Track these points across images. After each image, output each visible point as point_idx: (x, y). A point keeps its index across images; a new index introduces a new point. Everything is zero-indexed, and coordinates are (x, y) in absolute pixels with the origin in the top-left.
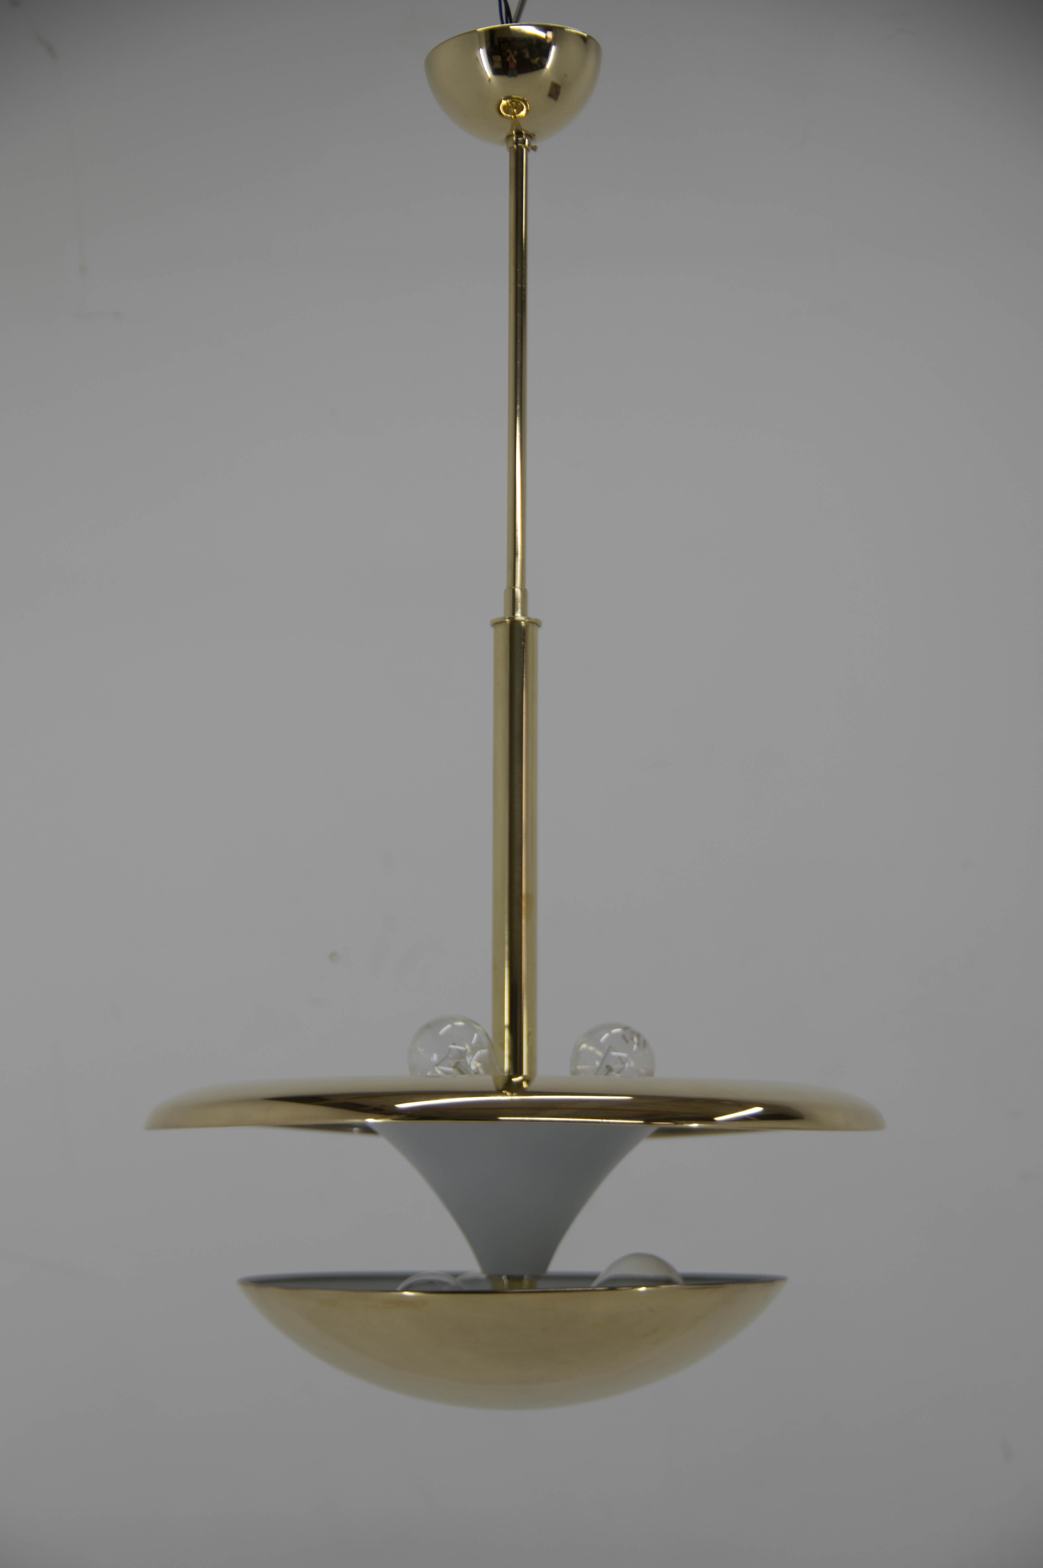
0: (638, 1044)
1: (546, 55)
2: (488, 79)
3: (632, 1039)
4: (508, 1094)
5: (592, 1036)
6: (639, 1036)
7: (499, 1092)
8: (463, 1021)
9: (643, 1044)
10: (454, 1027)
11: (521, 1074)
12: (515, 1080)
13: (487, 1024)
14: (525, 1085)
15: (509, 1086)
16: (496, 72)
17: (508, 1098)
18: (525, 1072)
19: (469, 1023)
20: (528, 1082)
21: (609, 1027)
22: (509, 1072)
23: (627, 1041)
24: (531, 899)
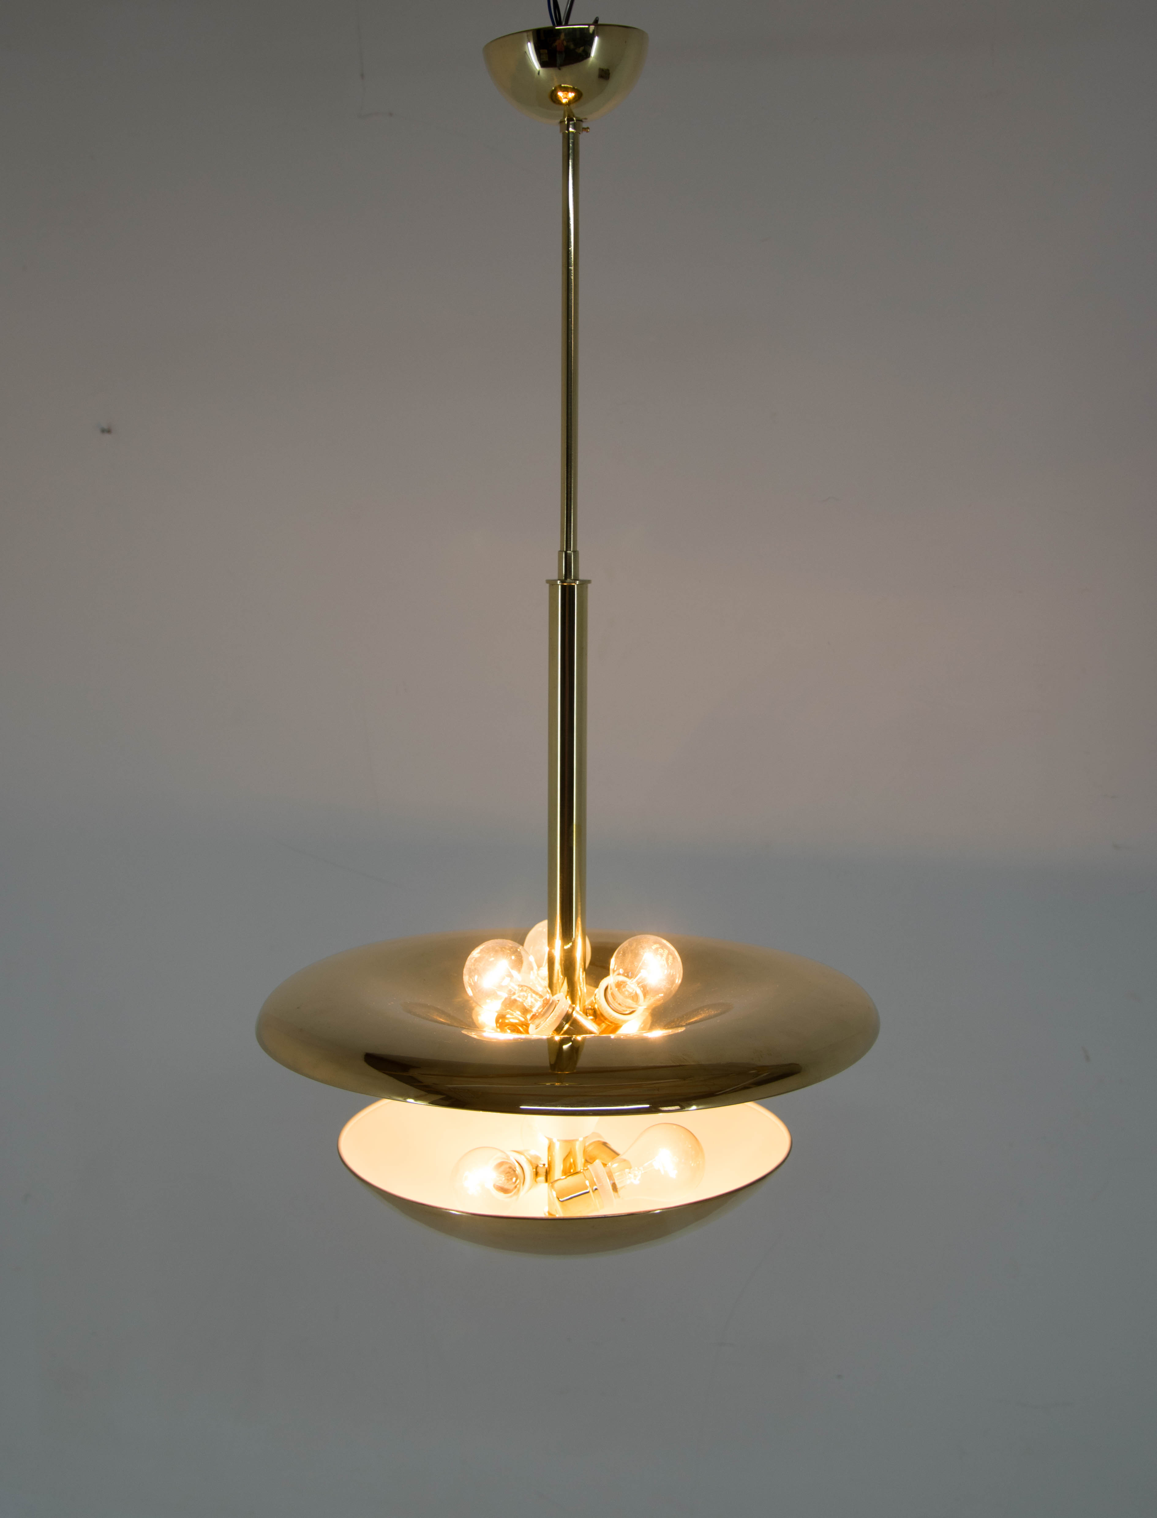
1: (591, 44)
2: (537, 72)
16: (543, 64)
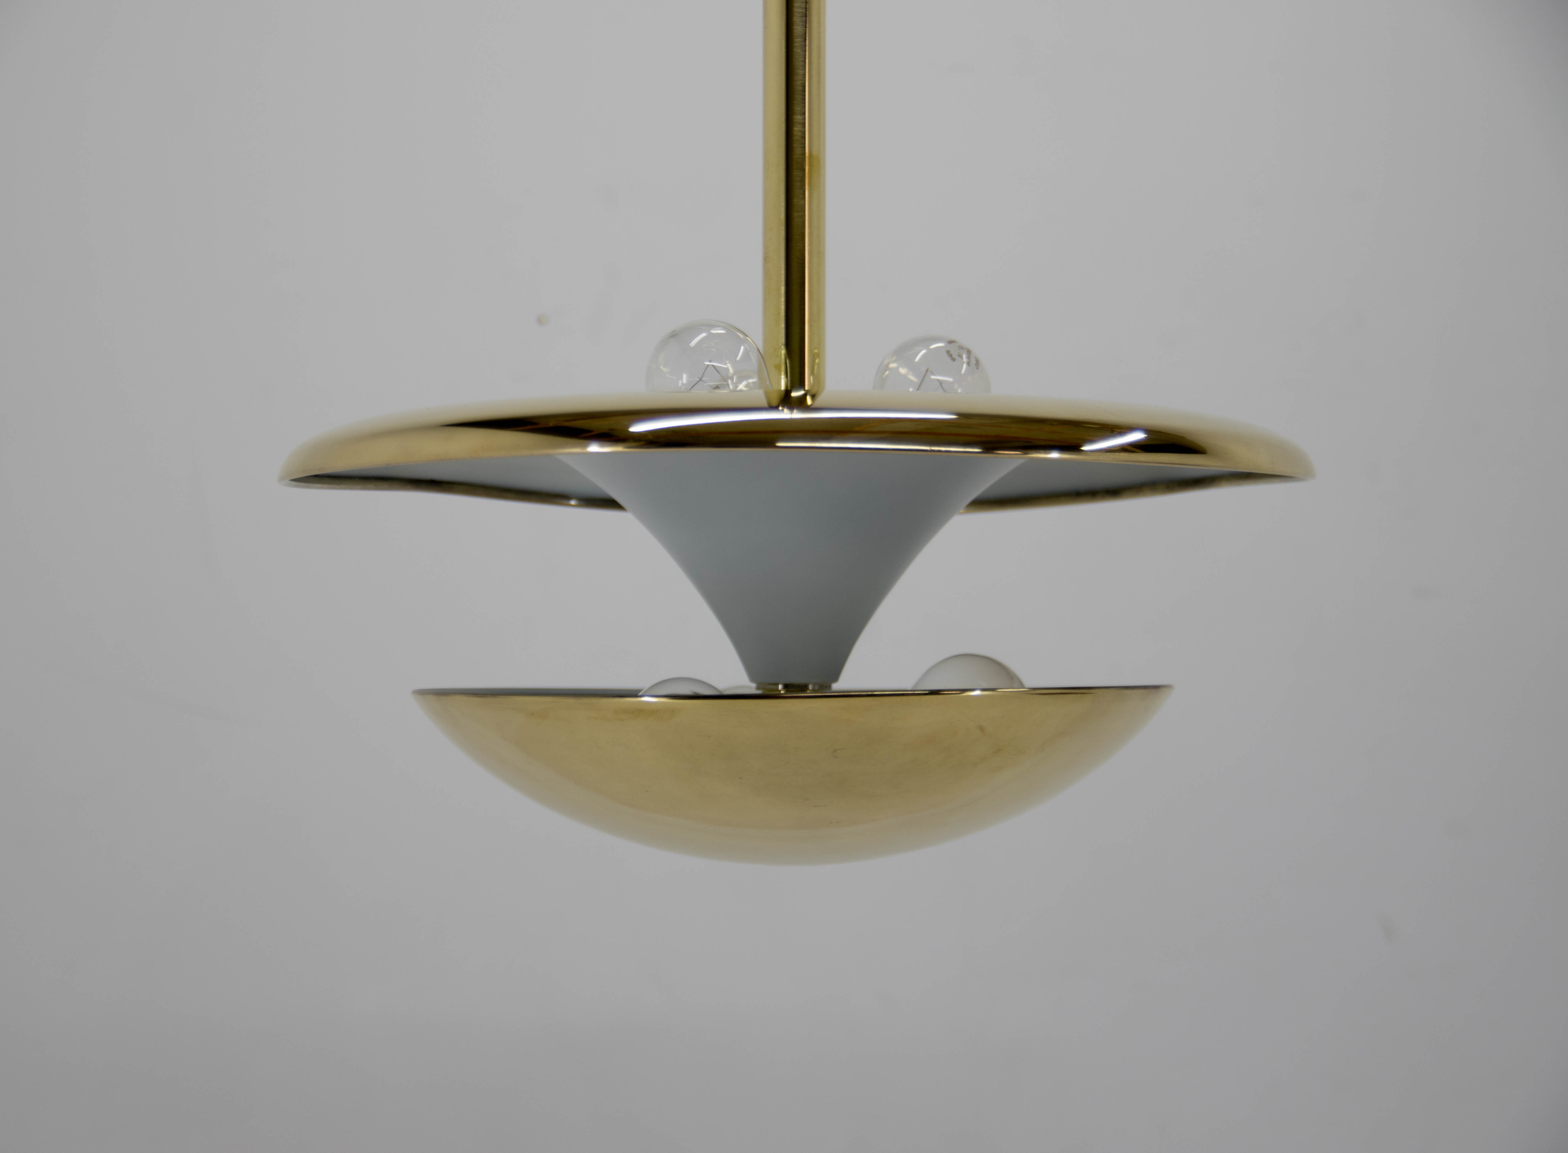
0: (968, 363)
3: (960, 356)
4: (786, 410)
5: (903, 352)
6: (969, 352)
7: (772, 408)
8: (724, 328)
9: (977, 364)
10: (711, 336)
11: (802, 385)
12: (794, 394)
13: (757, 336)
14: (809, 401)
15: (786, 401)
17: (785, 414)
18: (807, 388)
19: (732, 330)
20: (813, 397)
21: (928, 340)
22: (787, 386)
23: (954, 360)
24: (818, 162)
